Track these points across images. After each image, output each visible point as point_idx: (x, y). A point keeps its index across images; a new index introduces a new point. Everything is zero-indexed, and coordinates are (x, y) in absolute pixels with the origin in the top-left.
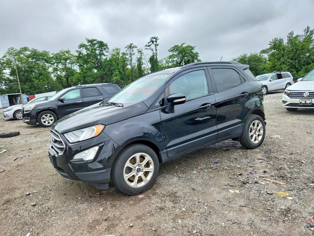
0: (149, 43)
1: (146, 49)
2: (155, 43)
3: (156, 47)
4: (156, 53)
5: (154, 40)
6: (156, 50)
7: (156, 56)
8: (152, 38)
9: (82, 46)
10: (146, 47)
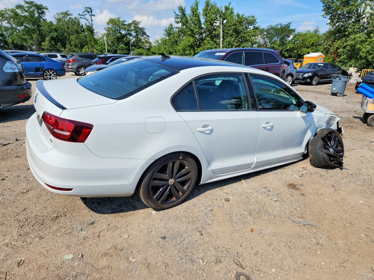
0: (83, 12)
1: (81, 18)
2: (90, 13)
3: (91, 17)
4: (92, 23)
5: (89, 10)
6: (92, 21)
7: (92, 27)
8: (86, 8)
9: (19, 7)
10: (80, 16)
